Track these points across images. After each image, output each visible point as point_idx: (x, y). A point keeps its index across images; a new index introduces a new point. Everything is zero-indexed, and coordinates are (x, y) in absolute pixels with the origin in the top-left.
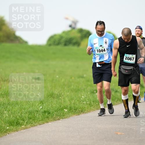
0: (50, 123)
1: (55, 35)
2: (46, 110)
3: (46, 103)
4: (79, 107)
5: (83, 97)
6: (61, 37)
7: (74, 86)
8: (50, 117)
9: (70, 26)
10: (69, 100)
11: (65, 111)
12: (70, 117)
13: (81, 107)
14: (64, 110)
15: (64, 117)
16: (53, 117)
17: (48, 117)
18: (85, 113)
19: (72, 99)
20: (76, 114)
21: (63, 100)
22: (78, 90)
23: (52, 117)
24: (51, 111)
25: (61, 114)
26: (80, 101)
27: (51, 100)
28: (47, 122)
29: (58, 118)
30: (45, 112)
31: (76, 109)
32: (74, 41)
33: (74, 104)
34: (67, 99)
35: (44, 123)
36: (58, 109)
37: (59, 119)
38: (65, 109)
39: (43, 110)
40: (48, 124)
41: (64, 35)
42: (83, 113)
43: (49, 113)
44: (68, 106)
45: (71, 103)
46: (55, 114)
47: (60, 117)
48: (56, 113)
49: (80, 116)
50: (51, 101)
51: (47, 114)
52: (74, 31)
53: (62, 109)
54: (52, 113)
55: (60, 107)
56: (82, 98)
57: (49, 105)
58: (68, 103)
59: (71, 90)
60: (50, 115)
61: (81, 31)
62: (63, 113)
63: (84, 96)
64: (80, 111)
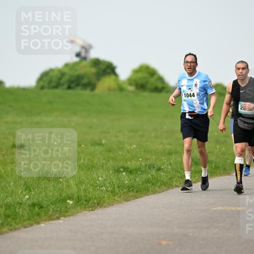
0: (42, 225)
1: (51, 70)
2: (35, 201)
3: (36, 190)
4: (94, 196)
5: (100, 179)
6: (62, 74)
7: (84, 160)
8: (43, 214)
9: (78, 55)
10: (76, 185)
11: (69, 203)
12: (78, 214)
13: (97, 196)
14: (68, 201)
15: (66, 214)
16: (48, 214)
17: (38, 215)
18: (105, 207)
19: (81, 183)
20: (88, 209)
21: (65, 184)
22: (93, 167)
23: (46, 214)
24: (45, 204)
25: (63, 208)
26: (96, 187)
27: (45, 184)
28: (38, 223)
29: (58, 215)
30: (34, 205)
31: (88, 200)
32: (85, 81)
33: (85, 190)
34: (72, 183)
35: (32, 225)
36: (56, 200)
37: (58, 218)
38: (70, 199)
39: (30, 202)
40: (39, 226)
41: (66, 70)
42: (101, 207)
43: (42, 207)
44: (73, 195)
45: (79, 189)
46: (51, 210)
47: (59, 214)
48: (52, 207)
49: (95, 212)
50: (43, 185)
51: (37, 209)
52: (84, 63)
53: (64, 200)
54: (47, 207)
55: (61, 196)
56: (99, 181)
57: (41, 193)
58: (74, 189)
59: (80, 167)
60: (43, 209)
61: (97, 62)
62: (66, 207)
63: (102, 177)
64: (94, 203)
